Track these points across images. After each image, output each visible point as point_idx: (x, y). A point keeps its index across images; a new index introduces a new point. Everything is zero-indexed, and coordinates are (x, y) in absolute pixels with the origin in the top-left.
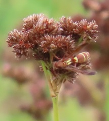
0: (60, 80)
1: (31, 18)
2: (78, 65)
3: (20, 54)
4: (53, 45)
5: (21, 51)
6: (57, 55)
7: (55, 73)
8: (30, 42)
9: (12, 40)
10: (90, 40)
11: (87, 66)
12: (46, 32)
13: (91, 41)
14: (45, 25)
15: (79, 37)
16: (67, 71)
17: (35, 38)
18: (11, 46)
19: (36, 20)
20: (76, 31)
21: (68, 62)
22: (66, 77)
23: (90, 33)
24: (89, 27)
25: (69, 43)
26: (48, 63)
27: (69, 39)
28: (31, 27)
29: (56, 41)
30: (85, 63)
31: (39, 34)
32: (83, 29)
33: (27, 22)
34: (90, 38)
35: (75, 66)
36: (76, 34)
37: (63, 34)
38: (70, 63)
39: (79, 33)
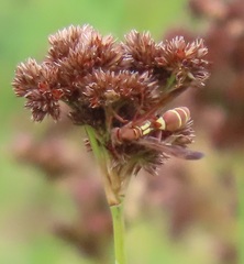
0: (126, 168)
1: (64, 34)
2: (166, 134)
3: (41, 111)
4: (111, 92)
5: (43, 105)
6: (119, 114)
7: (115, 152)
8: (62, 86)
9: (24, 81)
10: (191, 80)
11: (185, 138)
12: (97, 65)
14: (95, 48)
15: (169, 75)
16: (143, 147)
17: (72, 78)
18: (21, 95)
19: (76, 38)
20: (161, 61)
21: (143, 128)
22: (140, 162)
23: (191, 65)
24: (189, 52)
25: (147, 88)
26: (102, 132)
27: (146, 79)
28: (66, 54)
29: (118, 83)
30: (182, 131)
31: (83, 68)
32: (175, 58)
33: (56, 43)
34: (191, 76)
35: (159, 139)
36: (161, 67)
37: (133, 68)
38: (148, 131)
39: (169, 66)
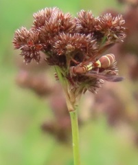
0: (79, 90)
1: (42, 12)
2: (101, 70)
3: (29, 57)
4: (69, 46)
5: (30, 54)
6: (74, 59)
7: (73, 80)
8: (41, 43)
9: (19, 40)
10: (115, 39)
11: (112, 72)
12: (61, 30)
13: (117, 40)
14: (60, 21)
15: (102, 36)
16: (88, 78)
17: (47, 38)
18: (18, 48)
19: (49, 15)
20: (98, 28)
21: (88, 66)
22: (87, 86)
23: (116, 30)
24: (114, 23)
25: (90, 44)
26: (64, 69)
27: (90, 38)
28: (43, 24)
29: (73, 40)
30: (110, 68)
31: (53, 32)
32: (106, 26)
33: (37, 18)
34: (115, 36)
35: (98, 72)
36: (99, 31)
37: (82, 32)
38: (91, 68)
39: (103, 30)
